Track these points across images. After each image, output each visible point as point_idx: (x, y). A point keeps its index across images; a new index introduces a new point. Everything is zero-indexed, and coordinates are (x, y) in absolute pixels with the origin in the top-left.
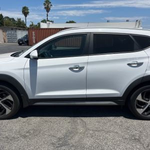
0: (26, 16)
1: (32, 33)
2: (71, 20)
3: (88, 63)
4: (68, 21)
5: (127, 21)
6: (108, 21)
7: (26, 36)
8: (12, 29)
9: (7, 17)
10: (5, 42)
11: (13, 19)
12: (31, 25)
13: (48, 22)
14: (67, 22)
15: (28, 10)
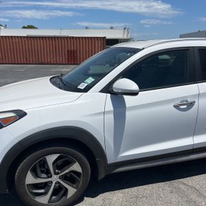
2: (30, 25)
4: (26, 26)
5: (112, 28)
6: (87, 28)
14: (24, 27)
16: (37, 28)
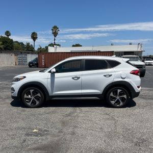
0: (34, 41)
1: (41, 57)
3: (82, 75)
5: (130, 44)
6: (112, 45)
7: (36, 59)
8: (21, 53)
9: (17, 42)
10: (16, 65)
11: (22, 43)
12: (39, 49)
13: (55, 46)
14: (73, 46)
15: (36, 35)
16: (81, 46)
